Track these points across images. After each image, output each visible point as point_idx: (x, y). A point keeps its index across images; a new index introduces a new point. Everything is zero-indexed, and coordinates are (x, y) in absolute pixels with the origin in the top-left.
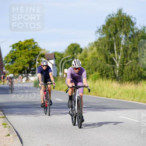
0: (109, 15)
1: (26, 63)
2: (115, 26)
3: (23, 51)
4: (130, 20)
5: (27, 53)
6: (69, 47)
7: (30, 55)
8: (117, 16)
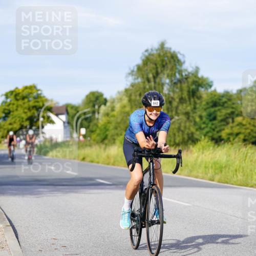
0: (147, 51)
1: (24, 120)
2: (154, 66)
3: (20, 102)
4: (177, 57)
5: (26, 105)
6: (87, 96)
7: (31, 108)
8: (158, 52)
